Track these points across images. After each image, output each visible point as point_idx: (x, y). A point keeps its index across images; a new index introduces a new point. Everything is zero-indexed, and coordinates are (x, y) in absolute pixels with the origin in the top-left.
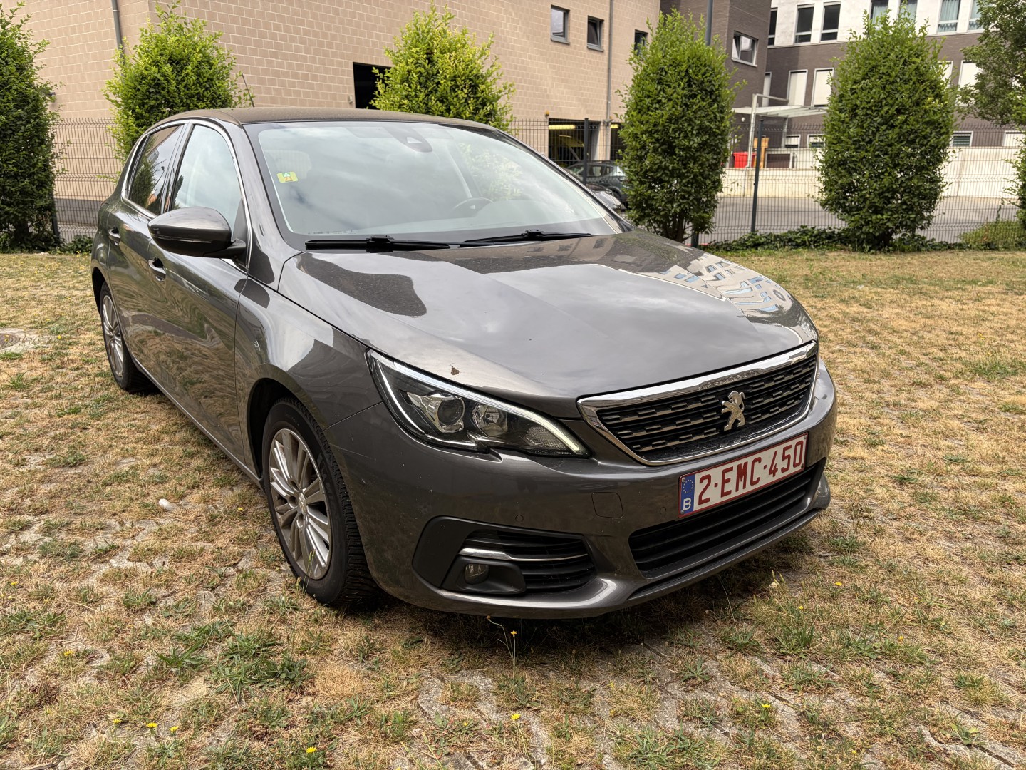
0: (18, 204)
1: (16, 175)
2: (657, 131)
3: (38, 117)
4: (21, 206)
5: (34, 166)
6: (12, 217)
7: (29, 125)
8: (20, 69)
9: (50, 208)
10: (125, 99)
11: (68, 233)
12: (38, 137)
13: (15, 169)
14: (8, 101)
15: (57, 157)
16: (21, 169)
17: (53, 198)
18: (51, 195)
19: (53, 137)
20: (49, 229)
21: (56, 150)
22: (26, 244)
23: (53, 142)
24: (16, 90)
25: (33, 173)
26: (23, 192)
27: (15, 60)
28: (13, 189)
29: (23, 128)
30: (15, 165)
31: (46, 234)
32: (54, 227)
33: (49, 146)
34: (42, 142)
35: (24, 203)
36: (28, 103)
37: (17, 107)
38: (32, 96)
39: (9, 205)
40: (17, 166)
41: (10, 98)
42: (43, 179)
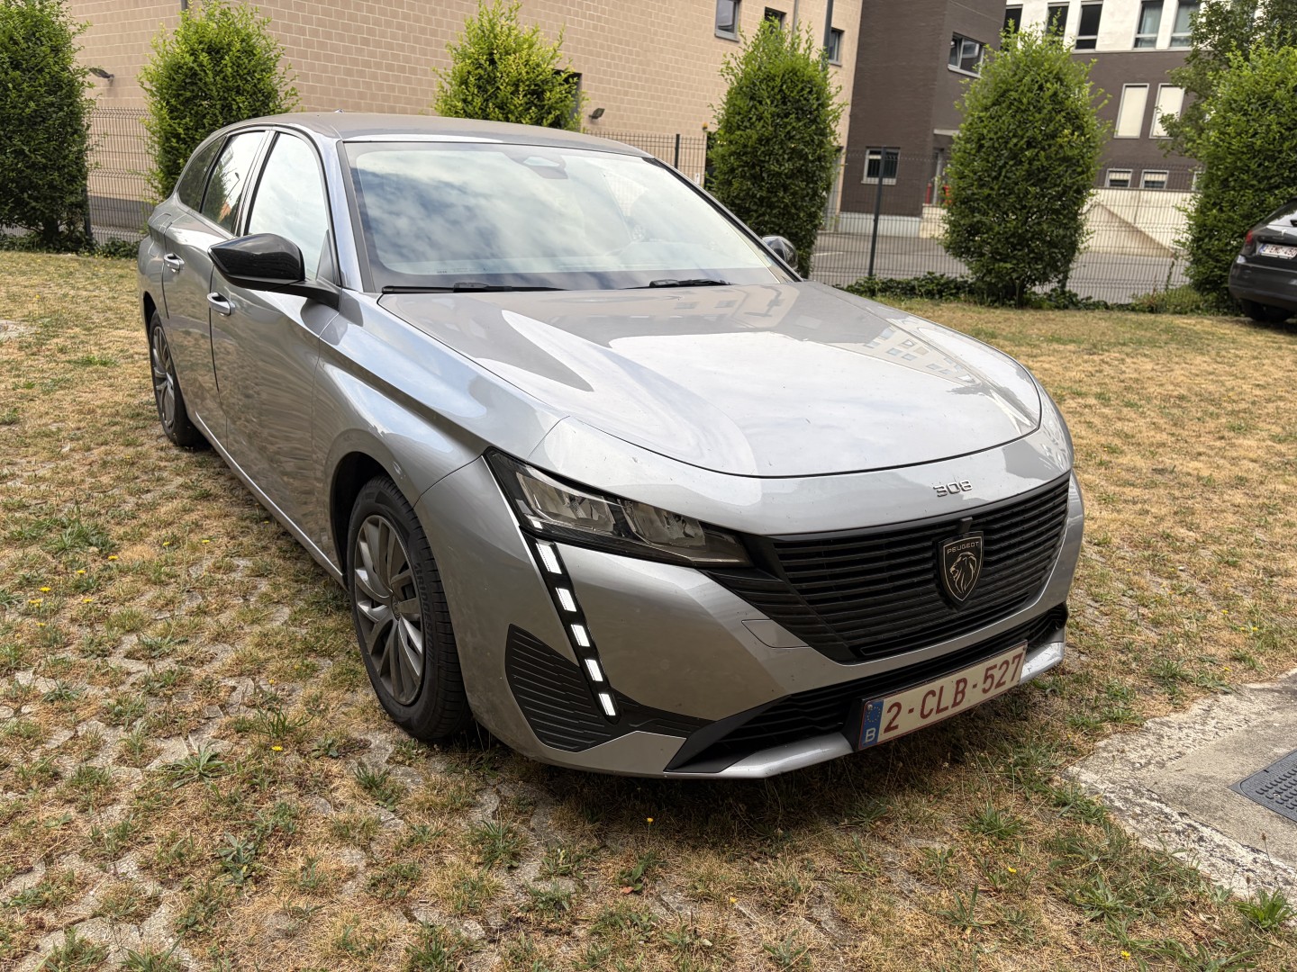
0: (45, 199)
1: (45, 167)
2: (745, 154)
3: (71, 104)
4: (49, 201)
5: (65, 157)
6: (38, 213)
7: (61, 113)
8: (56, 50)
9: (82, 205)
10: (160, 89)
11: (101, 235)
12: (71, 126)
13: (44, 161)
14: (40, 85)
15: (92, 150)
16: (50, 160)
17: (86, 196)
18: (84, 191)
19: (89, 126)
20: (81, 229)
21: (90, 142)
22: (54, 244)
23: (89, 132)
24: (49, 73)
25: (64, 166)
26: (52, 186)
27: (51, 40)
28: (40, 182)
29: (54, 116)
30: (43, 156)
31: (78, 234)
32: (87, 227)
33: (83, 138)
34: (76, 131)
35: (53, 199)
36: (62, 88)
37: (49, 93)
38: (66, 81)
39: (36, 200)
40: (46, 158)
41: (42, 82)
42: (75, 173)
